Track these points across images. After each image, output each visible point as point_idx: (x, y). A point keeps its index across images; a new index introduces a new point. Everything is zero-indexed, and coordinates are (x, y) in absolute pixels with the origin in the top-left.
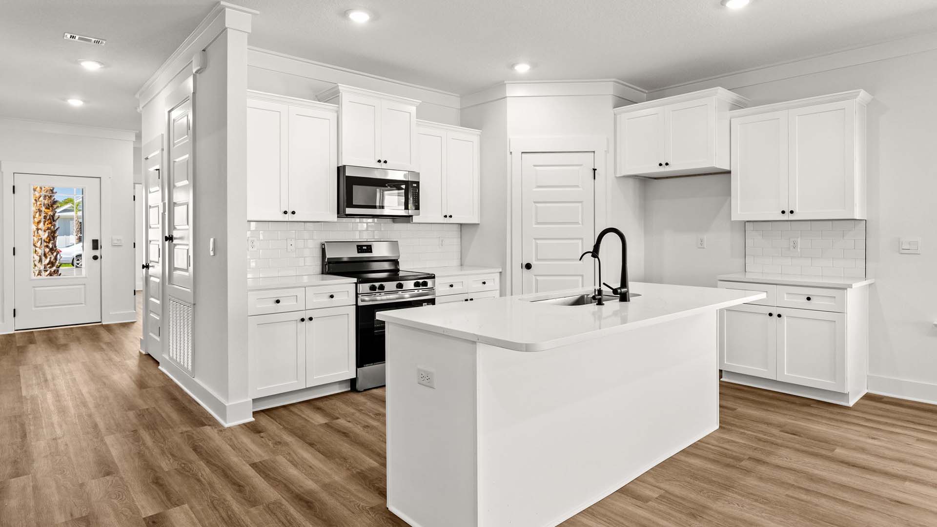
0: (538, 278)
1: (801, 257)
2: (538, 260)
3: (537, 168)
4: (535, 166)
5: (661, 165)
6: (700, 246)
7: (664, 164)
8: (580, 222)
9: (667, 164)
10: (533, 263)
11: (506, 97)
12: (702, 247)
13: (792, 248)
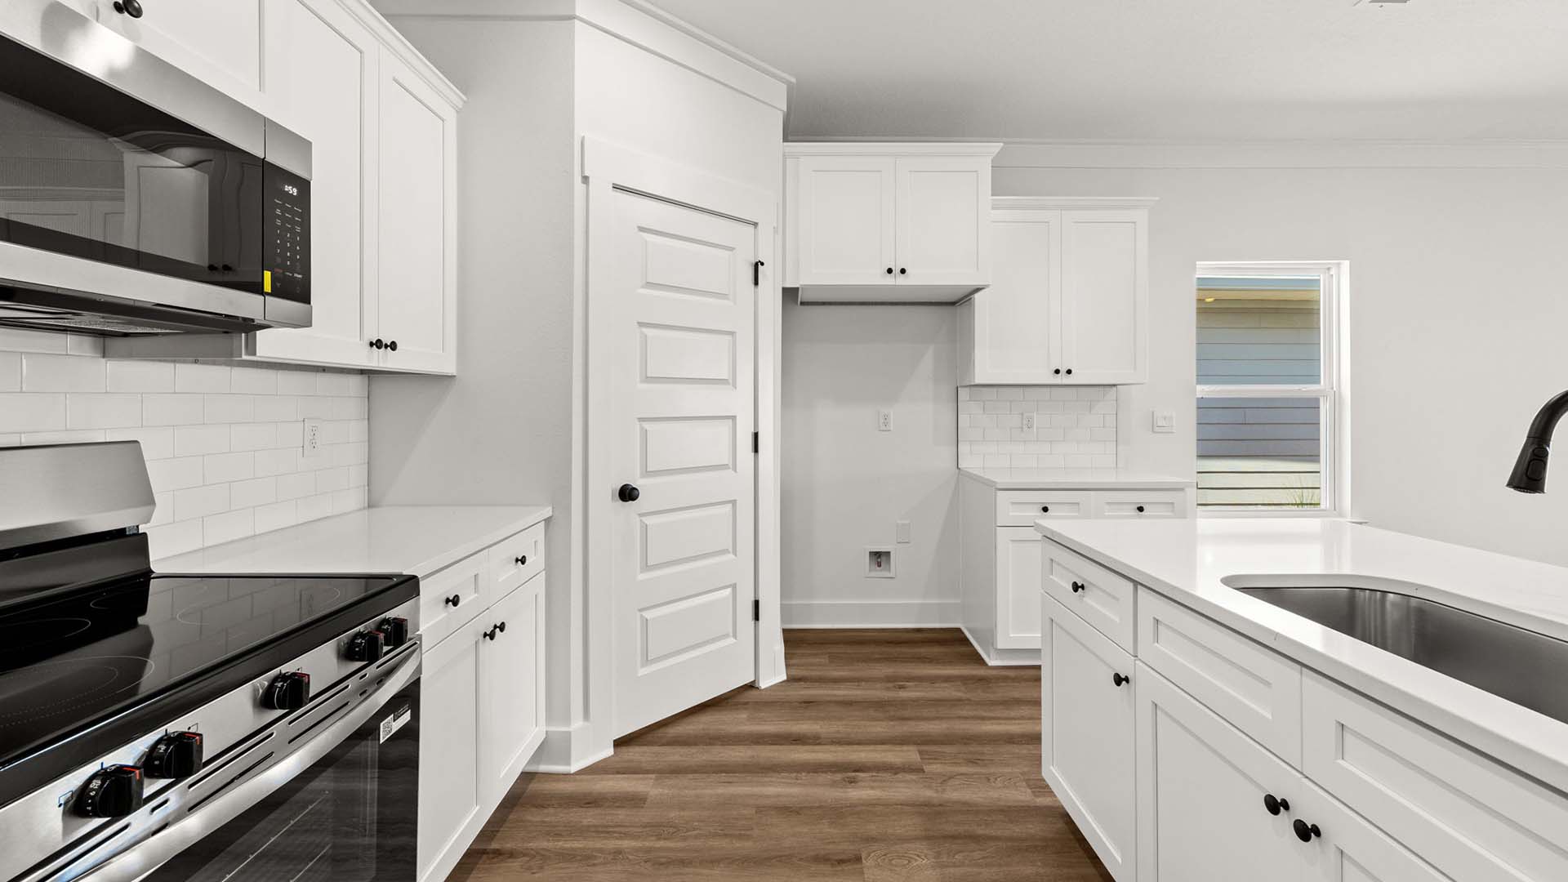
0: (648, 520)
1: (1037, 441)
2: (646, 473)
3: (645, 235)
4: (641, 229)
5: (890, 271)
6: (884, 428)
7: (897, 270)
8: (731, 381)
9: (903, 271)
10: (637, 483)
11: (572, 17)
12: (888, 428)
13: (1025, 428)
